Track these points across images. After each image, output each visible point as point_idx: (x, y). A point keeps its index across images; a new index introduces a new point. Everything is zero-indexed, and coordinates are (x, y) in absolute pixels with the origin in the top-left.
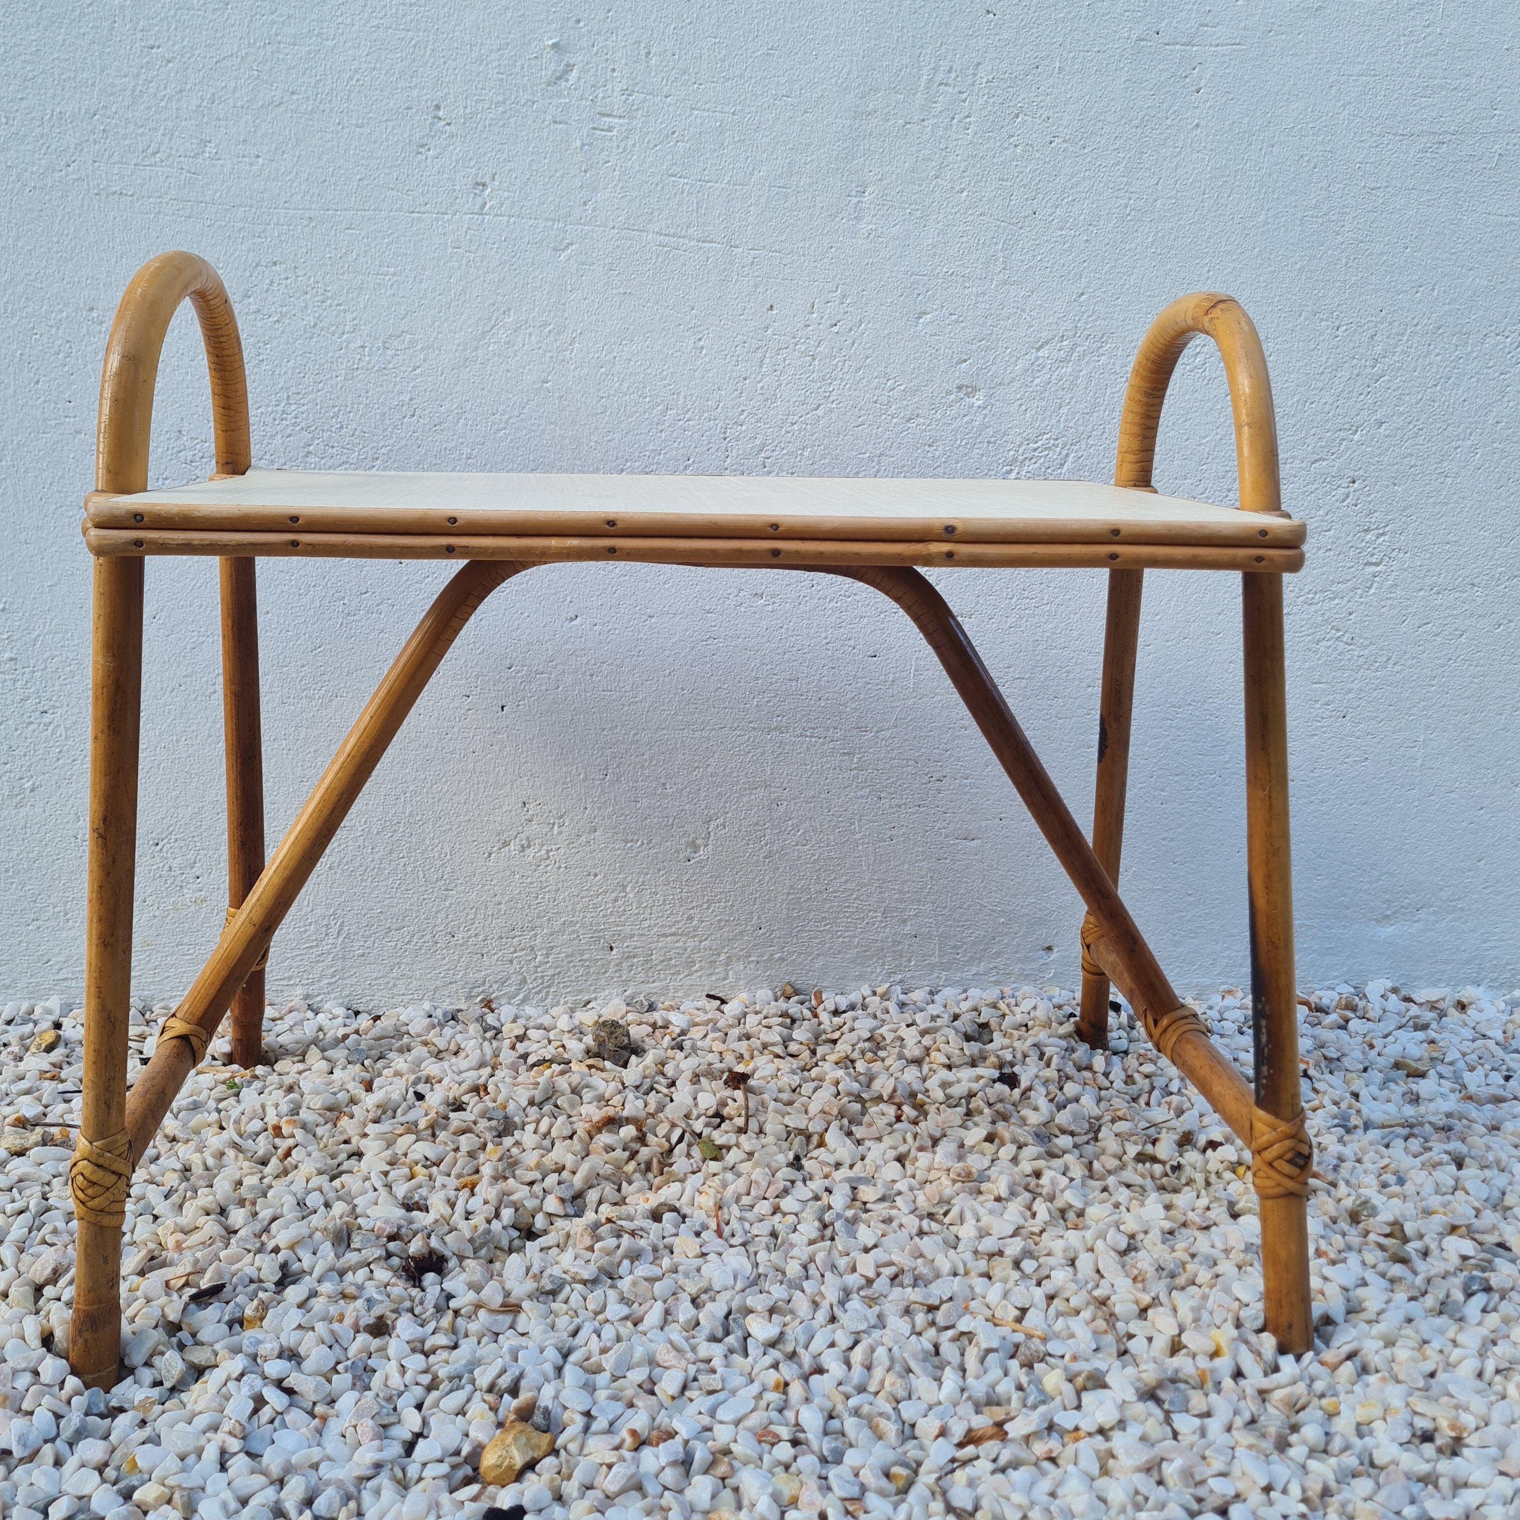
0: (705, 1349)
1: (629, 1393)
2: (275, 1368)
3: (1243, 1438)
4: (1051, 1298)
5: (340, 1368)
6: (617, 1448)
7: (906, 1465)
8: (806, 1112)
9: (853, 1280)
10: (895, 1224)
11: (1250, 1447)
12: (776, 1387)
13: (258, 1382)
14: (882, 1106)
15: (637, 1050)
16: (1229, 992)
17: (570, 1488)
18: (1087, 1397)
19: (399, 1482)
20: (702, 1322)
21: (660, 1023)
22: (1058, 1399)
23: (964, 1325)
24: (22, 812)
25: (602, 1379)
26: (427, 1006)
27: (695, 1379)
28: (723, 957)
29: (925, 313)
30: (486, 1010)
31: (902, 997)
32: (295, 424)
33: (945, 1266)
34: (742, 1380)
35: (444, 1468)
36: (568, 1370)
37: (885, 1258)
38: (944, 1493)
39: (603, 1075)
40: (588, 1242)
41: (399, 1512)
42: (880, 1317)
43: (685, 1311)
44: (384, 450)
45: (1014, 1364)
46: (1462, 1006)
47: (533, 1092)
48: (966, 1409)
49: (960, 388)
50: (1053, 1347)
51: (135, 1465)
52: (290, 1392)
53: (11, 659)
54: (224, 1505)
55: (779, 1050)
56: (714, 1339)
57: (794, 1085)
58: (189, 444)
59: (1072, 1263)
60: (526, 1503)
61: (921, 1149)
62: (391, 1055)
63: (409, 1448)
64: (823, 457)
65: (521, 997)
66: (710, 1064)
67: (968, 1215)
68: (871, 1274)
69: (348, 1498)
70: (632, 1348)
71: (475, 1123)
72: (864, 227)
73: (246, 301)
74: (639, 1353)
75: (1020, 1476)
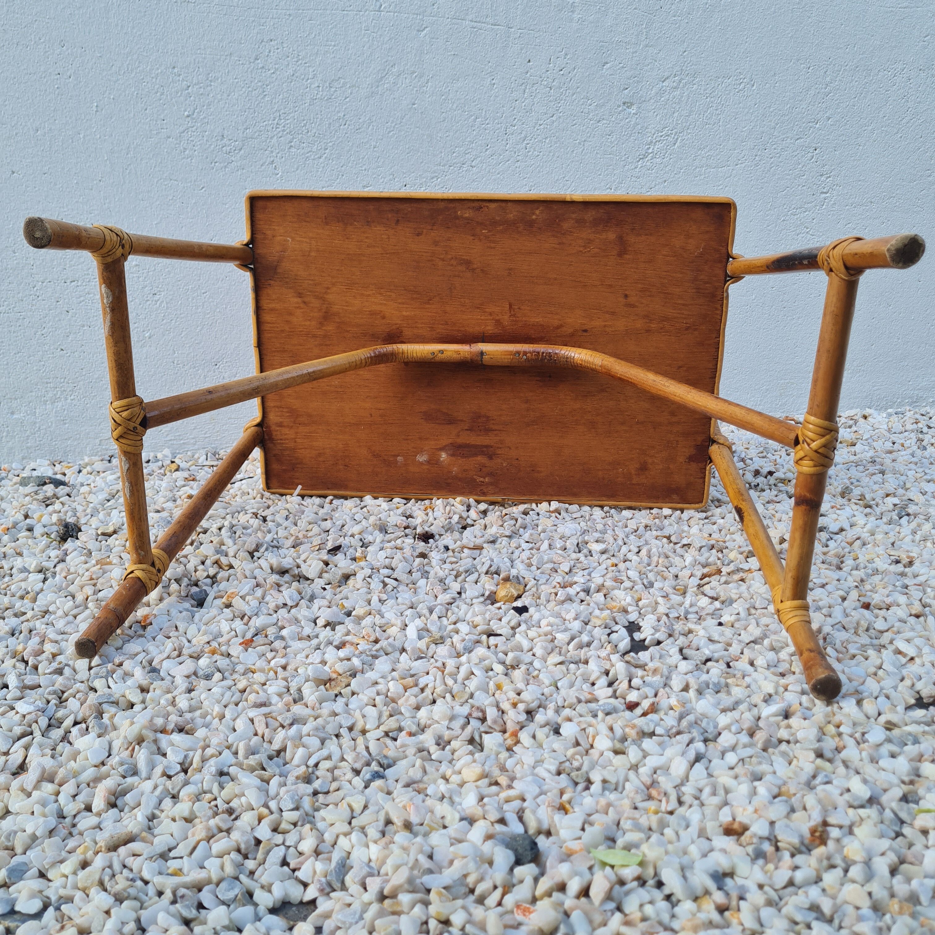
0: (574, 556)
1: (547, 572)
2: (384, 572)
5: (413, 570)
6: (554, 588)
7: (681, 586)
11: (826, 568)
12: (613, 566)
13: (381, 578)
17: (542, 600)
18: (750, 559)
20: (568, 547)
22: (738, 560)
23: (684, 541)
25: (534, 568)
27: (575, 566)
29: (607, 63)
32: (284, 131)
33: (667, 524)
34: (597, 564)
35: (481, 600)
38: (702, 593)
41: (474, 612)
42: (646, 541)
44: (330, 144)
45: (714, 551)
46: (865, 417)
48: (699, 567)
49: (624, 103)
50: (729, 544)
51: (344, 606)
52: (395, 579)
53: (137, 265)
56: (576, 552)
58: (228, 143)
60: (527, 605)
63: (460, 594)
64: (556, 143)
68: (635, 528)
70: (542, 556)
72: (576, 16)
73: (257, 62)
74: (546, 558)
75: (732, 586)
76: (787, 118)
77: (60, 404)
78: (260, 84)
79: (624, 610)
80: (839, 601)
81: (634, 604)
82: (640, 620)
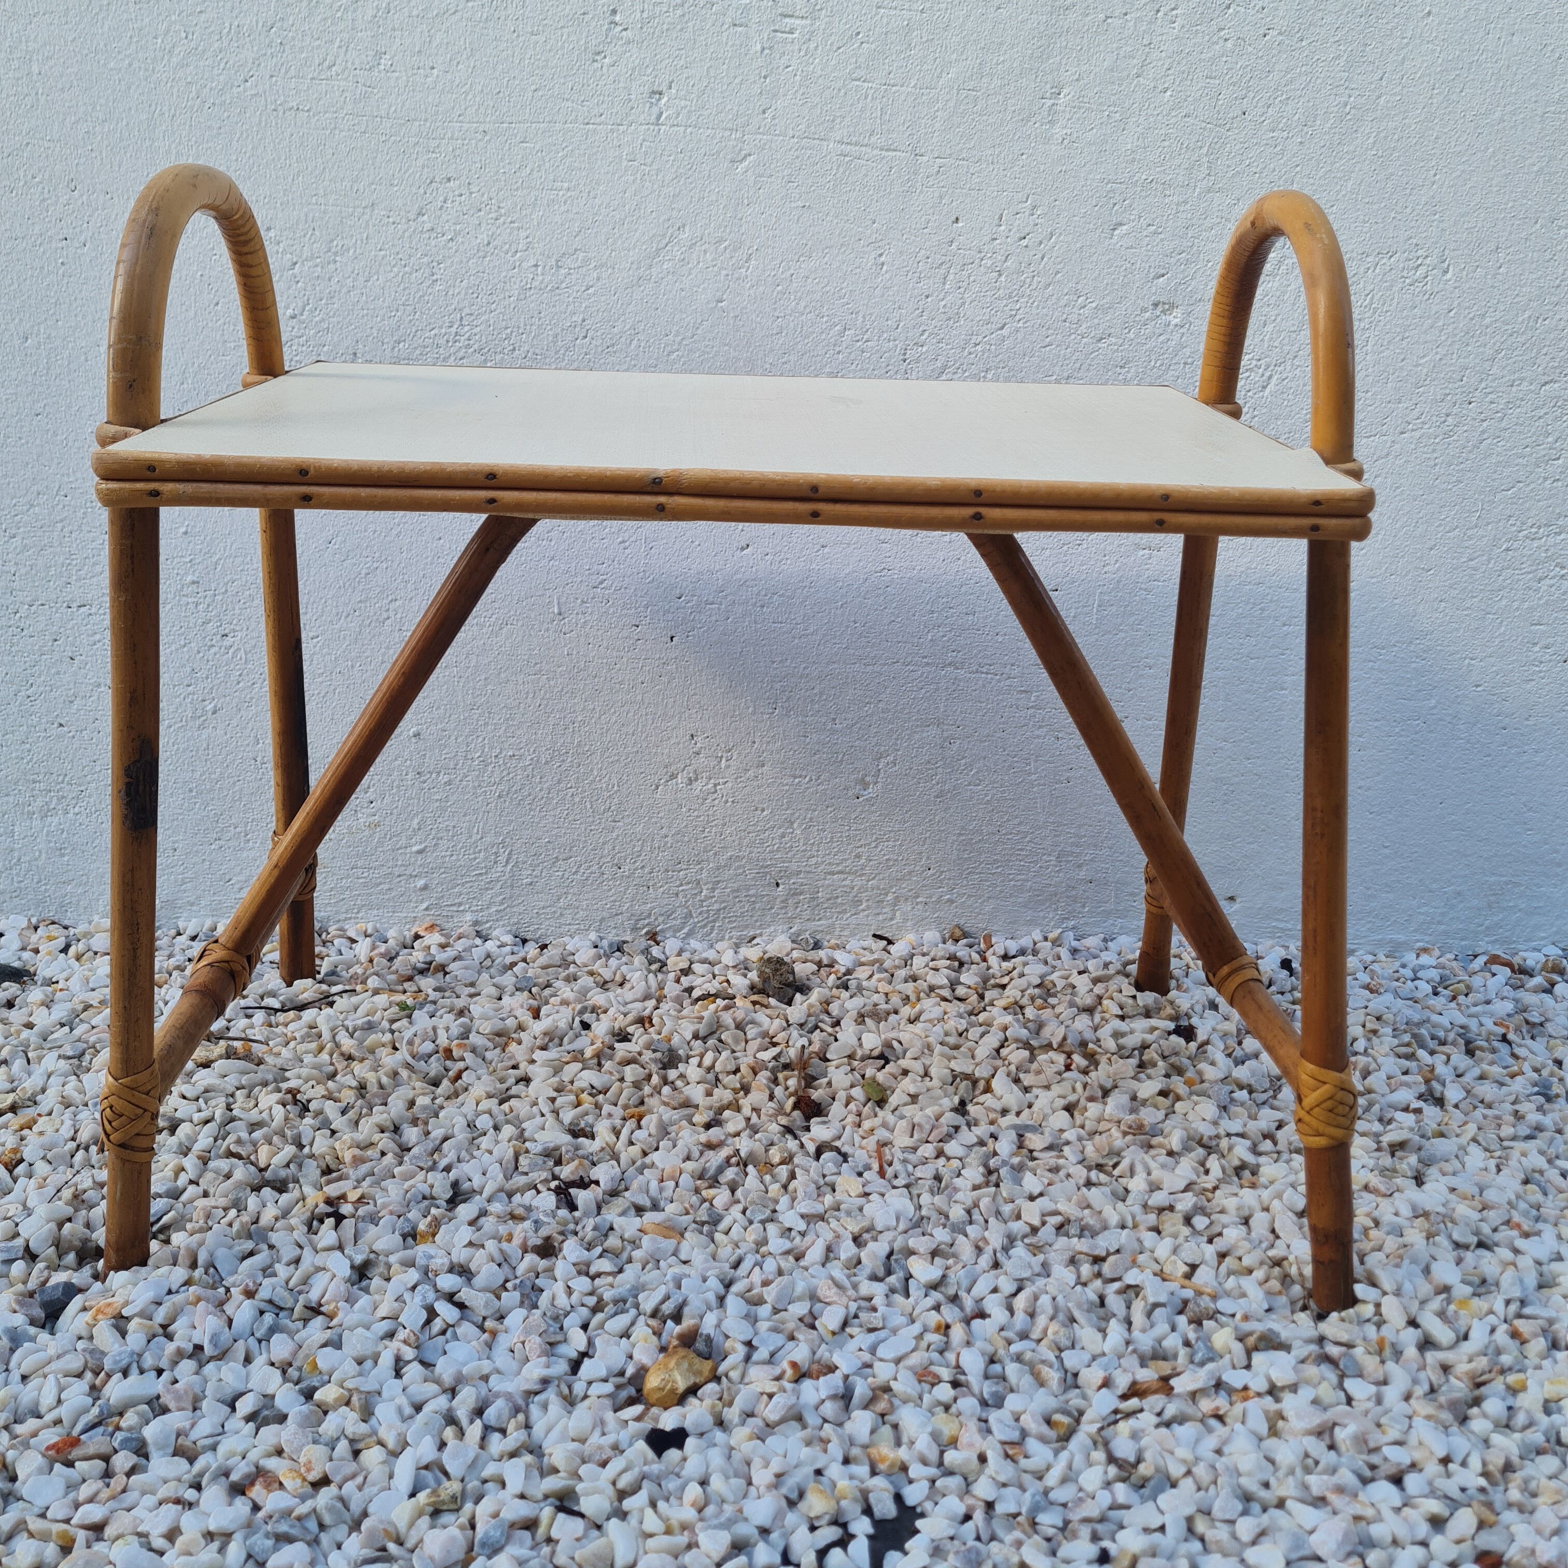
0: (867, 1287)
1: (791, 1326)
2: (447, 1282)
3: (1421, 1407)
4: (1222, 1256)
6: (778, 1378)
7: (1068, 1413)
8: (973, 1057)
9: (1017, 1227)
10: (1062, 1173)
11: (1428, 1418)
12: (938, 1329)
13: (431, 1296)
14: (1051, 1054)
15: (804, 989)
16: (1425, 949)
17: (732, 1414)
18: (1257, 1358)
19: (565, 1398)
20: (864, 1260)
21: (825, 962)
22: (1227, 1357)
23: (1132, 1277)
24: (206, 734)
25: (764, 1311)
26: (593, 936)
27: (856, 1316)
28: (890, 897)
29: (1121, 224)
30: (652, 943)
31: (1075, 944)
32: (468, 346)
33: (1114, 1219)
34: (904, 1320)
35: (609, 1388)
36: (730, 1300)
37: (1051, 1206)
38: (1106, 1444)
39: (768, 1011)
42: (1045, 1265)
43: (847, 1249)
45: (1182, 1320)
47: (697, 1026)
48: (1131, 1362)
49: (1156, 305)
50: (1224, 1305)
51: (315, 1366)
52: (461, 1306)
53: (193, 582)
54: (400, 1410)
55: (946, 993)
56: (874, 1278)
57: (960, 1030)
59: (1246, 1222)
60: (688, 1425)
61: (1091, 1099)
62: (558, 984)
63: (575, 1366)
65: (685, 930)
66: (876, 1005)
67: (1139, 1168)
68: (1036, 1222)
69: (517, 1410)
70: (793, 1283)
71: (640, 1054)
72: (1058, 131)
73: (421, 219)
74: (800, 1287)
75: (1186, 1431)
76: (1522, 339)
78: (425, 260)
79: (904, 1468)
80: (1423, 1529)
81: (933, 1456)
82: (928, 1506)
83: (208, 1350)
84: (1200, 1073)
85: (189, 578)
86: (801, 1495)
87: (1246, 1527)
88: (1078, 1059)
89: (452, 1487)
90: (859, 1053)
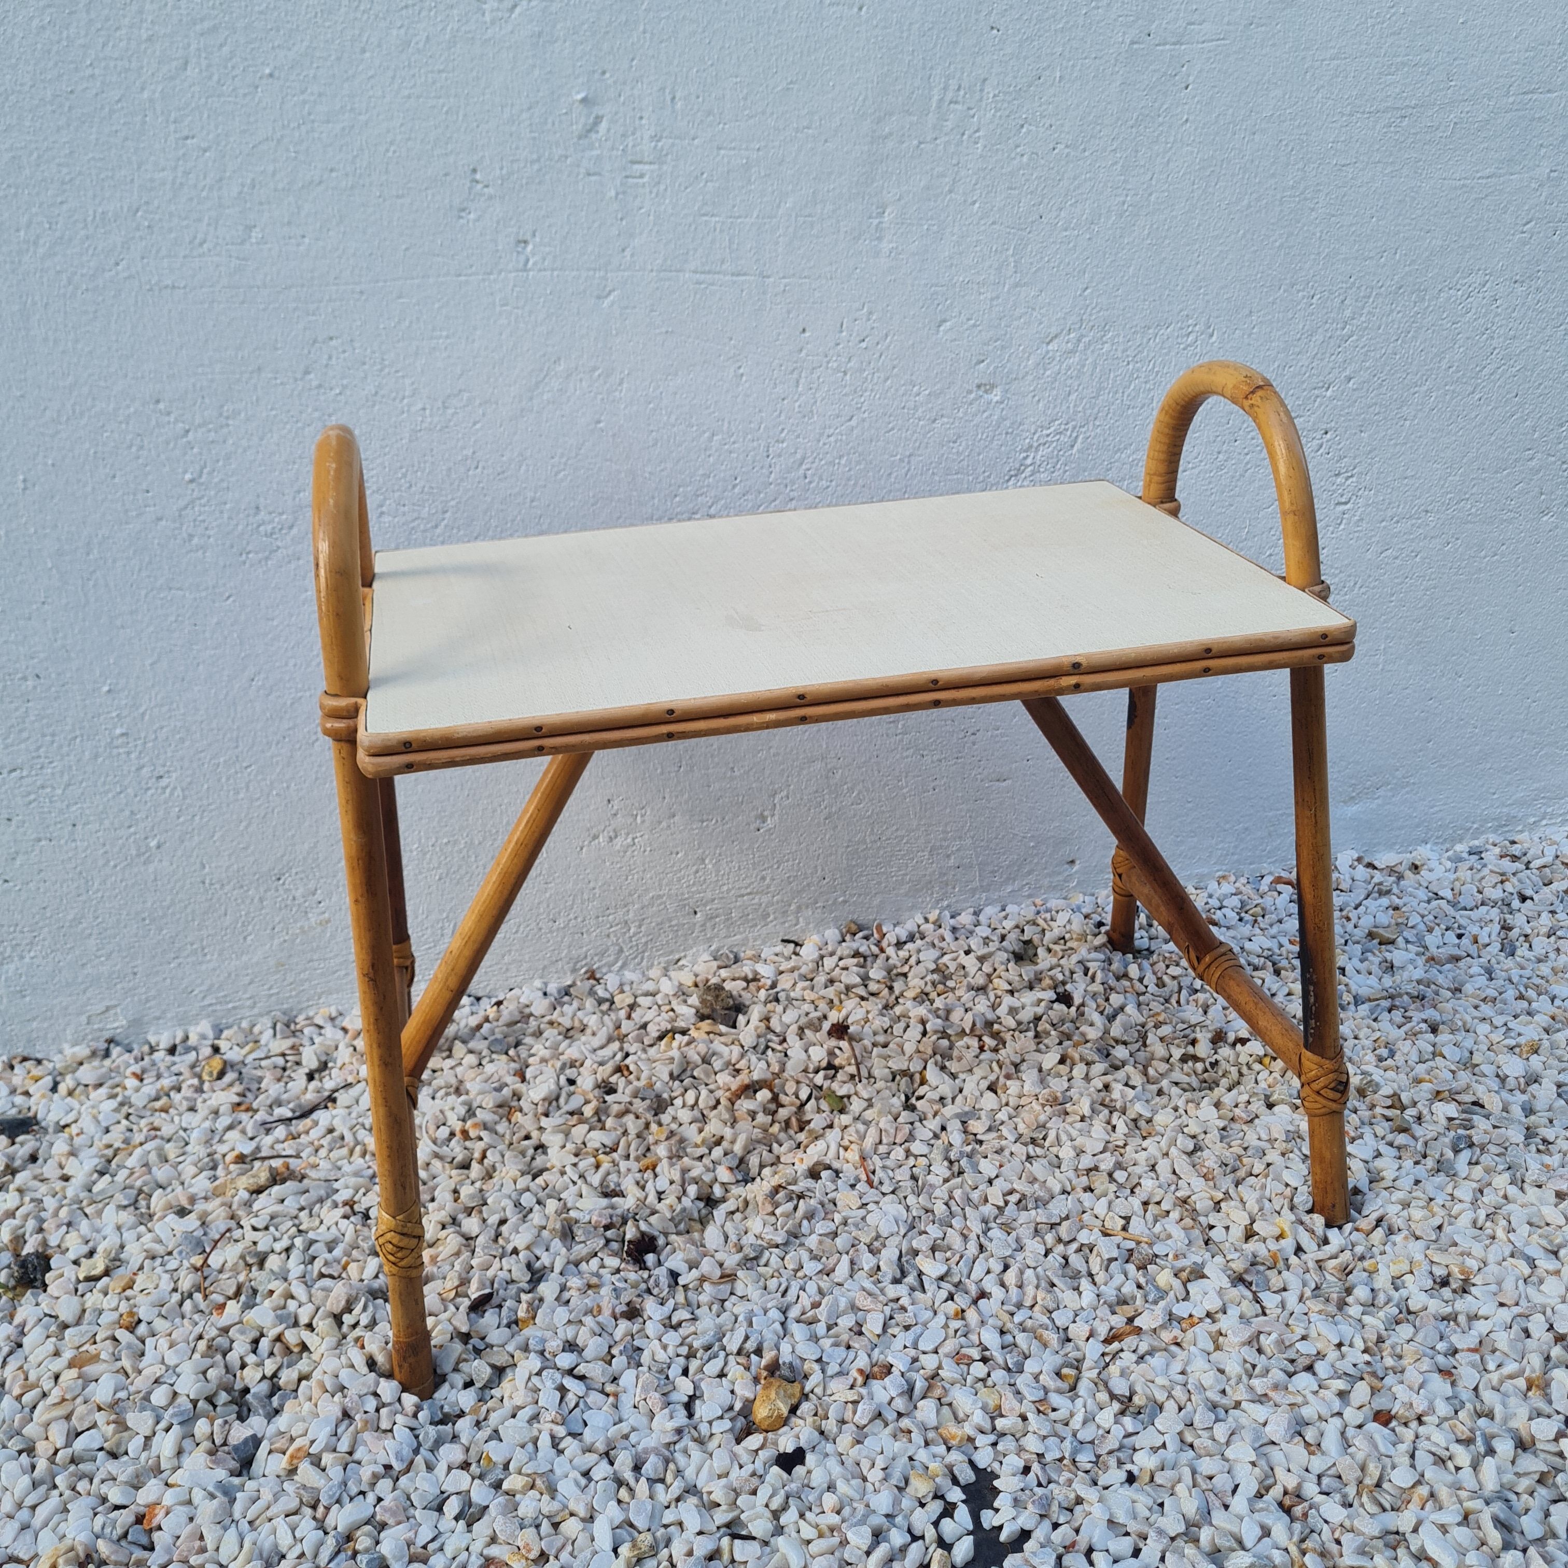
0: (893, 1291)
1: (845, 1337)
2: (565, 1360)
3: (1314, 1305)
4: (1146, 1204)
5: (615, 1351)
6: (852, 1387)
7: (1070, 1366)
8: (903, 1053)
9: (988, 1210)
10: (1007, 1153)
11: (1320, 1312)
12: (956, 1314)
13: (558, 1375)
14: (966, 1039)
15: (740, 1008)
16: (1224, 877)
17: (830, 1425)
18: (1193, 1287)
19: (695, 1440)
20: (883, 1267)
21: (750, 976)
22: (1172, 1294)
23: (1084, 1237)
24: (151, 868)
25: (821, 1328)
26: (538, 983)
27: (891, 1318)
28: (793, 907)
29: (945, 321)
30: (592, 982)
31: (952, 922)
33: (1057, 1188)
34: (930, 1314)
35: (726, 1424)
36: (794, 1327)
37: (1007, 1187)
38: (1106, 1384)
39: (722, 1039)
40: (770, 1209)
41: (711, 1466)
42: (1018, 1240)
43: (867, 1261)
44: (453, 503)
45: (1131, 1268)
46: (1415, 868)
47: (671, 1067)
48: (1104, 1311)
49: (979, 387)
50: (1159, 1249)
51: (490, 1460)
52: (582, 1378)
53: (123, 735)
54: (577, 1483)
55: (861, 991)
56: (896, 1281)
57: (886, 1027)
58: (267, 518)
59: (1153, 1168)
60: (802, 1444)
61: (1008, 1077)
62: (528, 1040)
63: (689, 1407)
64: (858, 463)
65: (619, 964)
66: (807, 1014)
67: (1064, 1137)
68: (1001, 1203)
69: (667, 1461)
70: (836, 1300)
71: (631, 1103)
72: (885, 246)
73: (308, 377)
74: (843, 1303)
75: (1157, 1361)
77: (12, 967)
78: (316, 414)
79: (971, 1440)
80: (1337, 1404)
81: (987, 1426)
82: (996, 1465)
83: (397, 1466)
84: (1083, 1035)
85: (118, 731)
86: (907, 1482)
87: (1221, 1432)
88: (989, 1041)
89: (645, 1540)
90: (811, 1068)
